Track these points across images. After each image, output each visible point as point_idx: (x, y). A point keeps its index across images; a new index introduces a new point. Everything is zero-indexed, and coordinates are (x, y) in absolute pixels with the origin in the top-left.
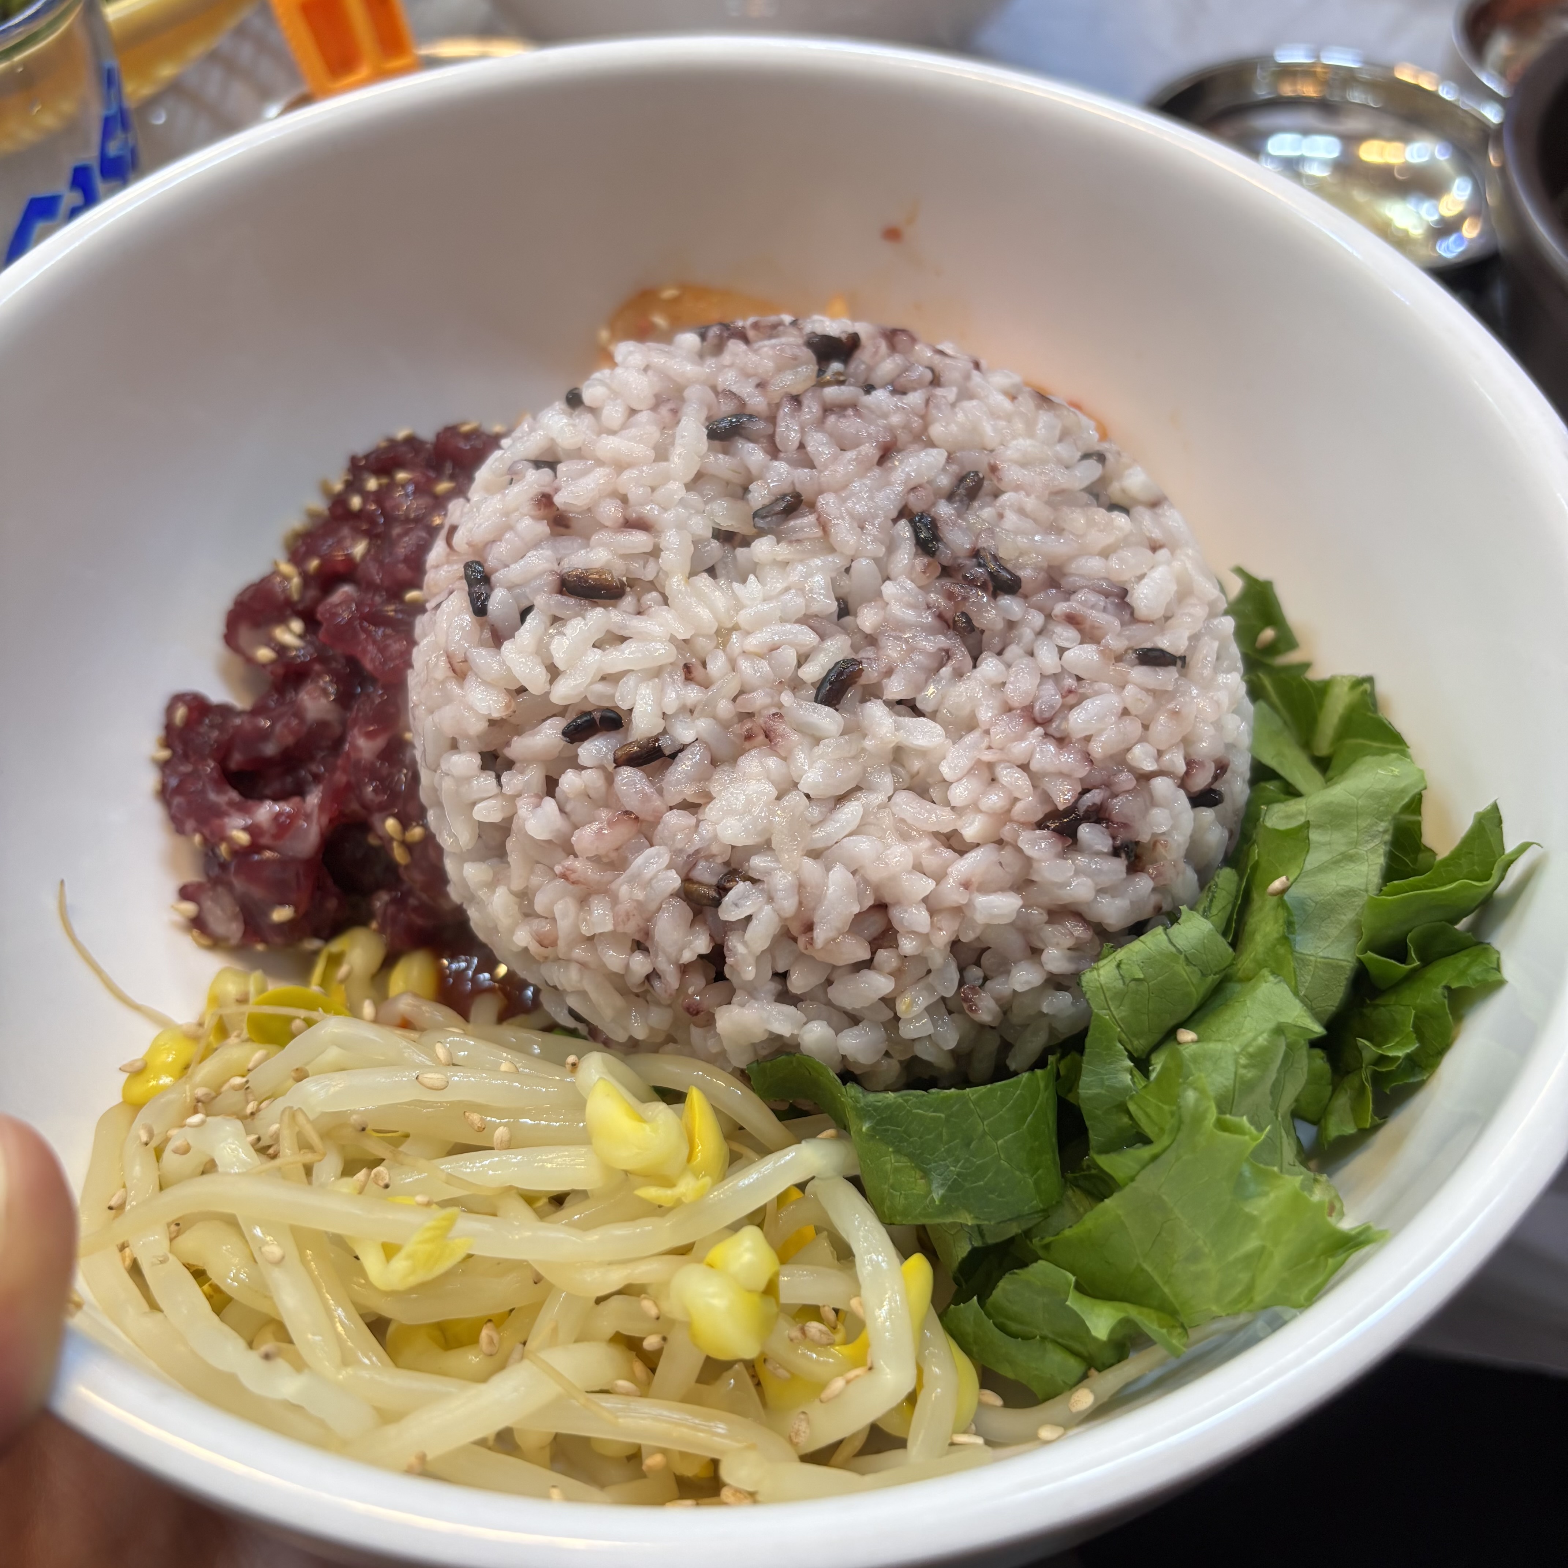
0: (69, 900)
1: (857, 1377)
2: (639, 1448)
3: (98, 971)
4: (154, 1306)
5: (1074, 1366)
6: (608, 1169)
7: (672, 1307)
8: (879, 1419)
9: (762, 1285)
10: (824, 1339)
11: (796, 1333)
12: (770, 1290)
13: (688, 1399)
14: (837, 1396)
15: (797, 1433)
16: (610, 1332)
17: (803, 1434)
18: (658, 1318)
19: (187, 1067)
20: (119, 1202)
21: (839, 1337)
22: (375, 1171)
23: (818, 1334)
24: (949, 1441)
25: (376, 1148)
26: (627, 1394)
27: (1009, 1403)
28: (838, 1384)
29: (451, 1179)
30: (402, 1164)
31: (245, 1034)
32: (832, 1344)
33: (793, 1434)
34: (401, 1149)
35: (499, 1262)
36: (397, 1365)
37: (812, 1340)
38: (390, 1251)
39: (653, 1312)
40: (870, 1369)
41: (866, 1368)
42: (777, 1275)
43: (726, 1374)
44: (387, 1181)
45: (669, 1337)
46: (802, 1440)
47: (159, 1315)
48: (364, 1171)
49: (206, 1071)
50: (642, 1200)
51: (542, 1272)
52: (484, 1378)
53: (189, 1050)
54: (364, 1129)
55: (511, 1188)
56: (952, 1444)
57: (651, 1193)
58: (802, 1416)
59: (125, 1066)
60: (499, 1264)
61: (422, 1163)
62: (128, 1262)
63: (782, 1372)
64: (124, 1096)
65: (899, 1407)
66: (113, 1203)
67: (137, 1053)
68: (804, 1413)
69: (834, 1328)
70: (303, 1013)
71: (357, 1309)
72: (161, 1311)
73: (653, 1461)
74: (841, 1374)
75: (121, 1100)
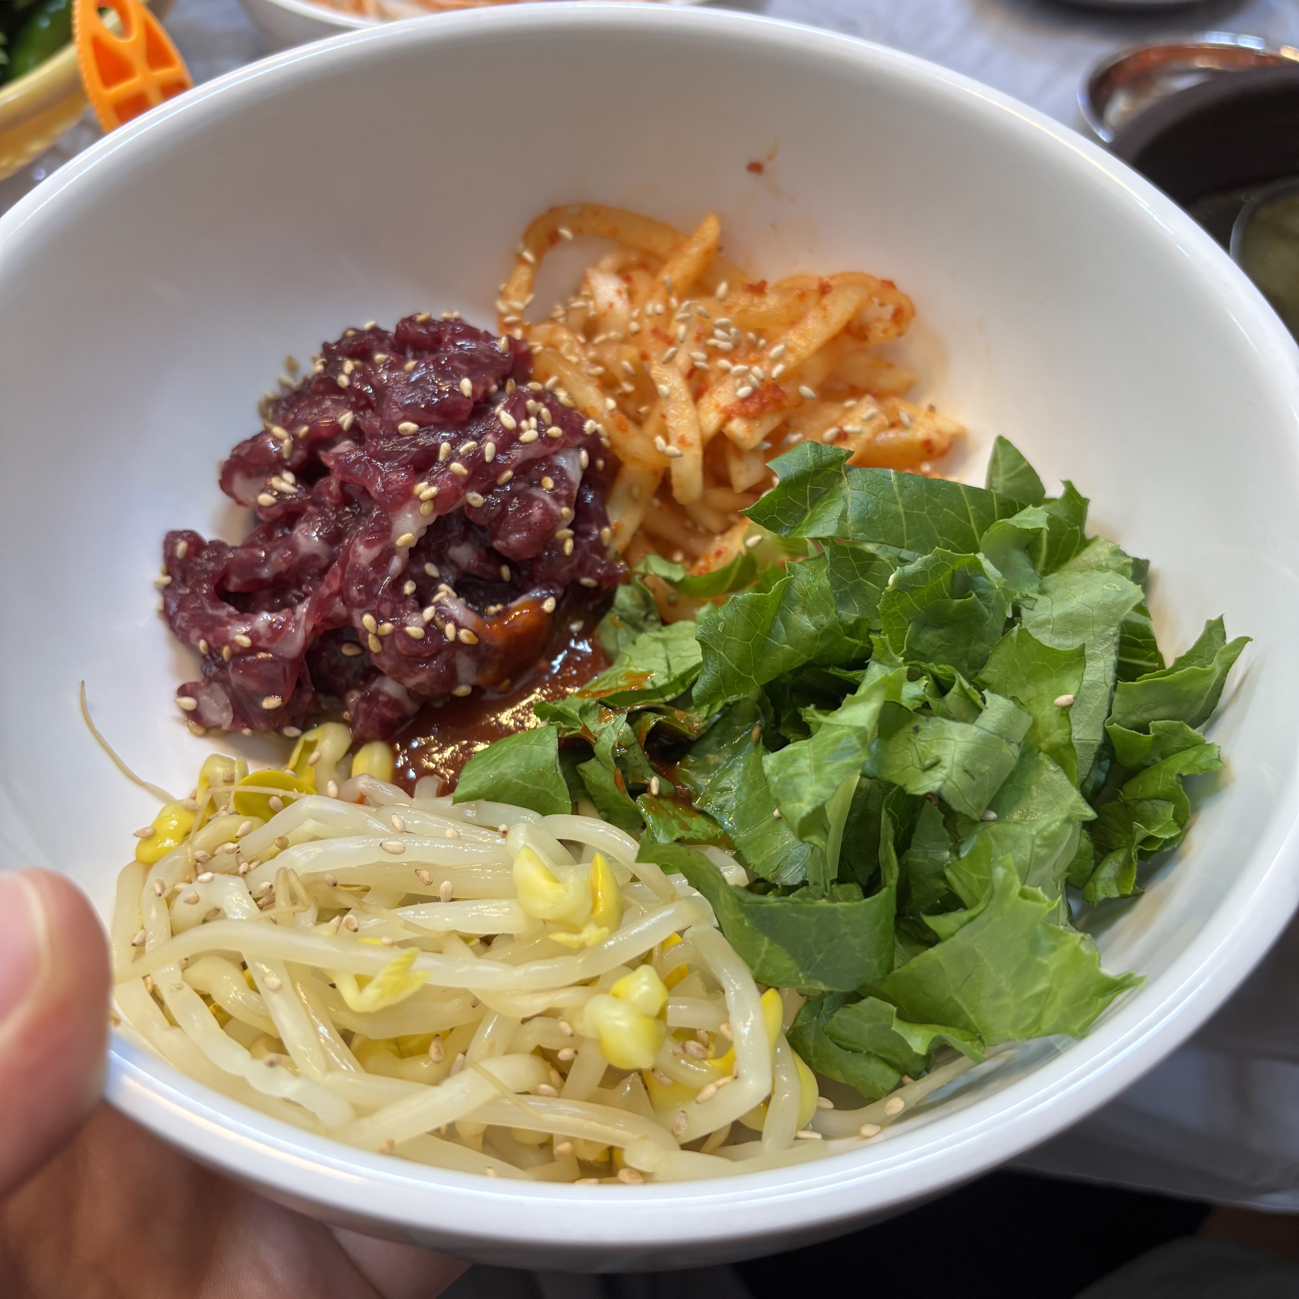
0: (89, 698)
1: (725, 1084)
2: (551, 1137)
3: (112, 755)
4: (173, 1023)
5: (892, 1076)
6: (530, 918)
7: (584, 1027)
8: (742, 1117)
9: (656, 1010)
10: (700, 1055)
11: (679, 1050)
12: (661, 1015)
13: (592, 1099)
14: (709, 1099)
15: (678, 1127)
16: (532, 1046)
17: (683, 1128)
18: (572, 1036)
19: (188, 834)
20: (140, 940)
21: (711, 1053)
22: (345, 918)
23: (696, 1050)
24: (794, 1136)
25: (345, 900)
26: (548, 1095)
27: (839, 1106)
28: (710, 1090)
29: (408, 925)
30: (367, 913)
31: (232, 807)
32: (705, 1058)
33: (674, 1128)
34: (364, 900)
35: (445, 990)
36: (368, 1071)
37: (691, 1055)
38: (362, 981)
39: (568, 1030)
40: (736, 1078)
41: (732, 1077)
42: (666, 1004)
43: (623, 1081)
44: (356, 926)
45: (579, 1051)
46: (681, 1132)
47: (177, 1031)
48: (337, 918)
49: (202, 837)
50: (556, 944)
51: (479, 998)
52: (436, 1082)
53: (190, 821)
54: (335, 885)
55: (454, 932)
56: (797, 1138)
57: (561, 937)
58: (682, 1114)
59: (138, 832)
60: (444, 991)
61: (384, 911)
62: (150, 987)
63: (666, 1080)
64: (137, 856)
65: (758, 1107)
66: (136, 940)
67: (147, 822)
68: (683, 1112)
69: (707, 1047)
70: (281, 792)
71: (335, 1027)
72: (180, 1027)
73: (563, 1147)
74: (712, 1082)
75: (135, 859)
